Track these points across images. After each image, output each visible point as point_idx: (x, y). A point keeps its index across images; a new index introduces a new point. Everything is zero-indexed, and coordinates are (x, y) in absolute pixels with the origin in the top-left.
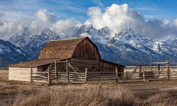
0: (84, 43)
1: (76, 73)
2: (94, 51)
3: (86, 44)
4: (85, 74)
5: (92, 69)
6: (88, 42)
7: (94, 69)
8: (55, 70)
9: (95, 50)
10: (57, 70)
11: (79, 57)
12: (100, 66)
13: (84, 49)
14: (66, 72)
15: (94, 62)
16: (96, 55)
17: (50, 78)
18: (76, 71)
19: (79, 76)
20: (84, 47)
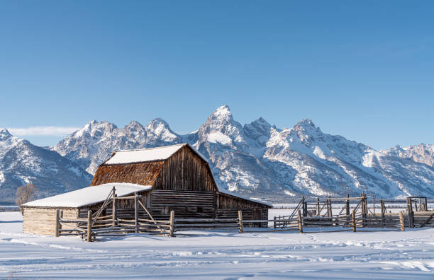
0: (181, 158)
1: (153, 221)
2: (202, 175)
3: (186, 159)
4: (169, 224)
5: (198, 211)
6: (190, 155)
7: (202, 212)
8: (113, 215)
9: (205, 170)
10: (116, 214)
11: (169, 187)
12: (215, 206)
13: (181, 171)
14: (134, 219)
15: (202, 197)
16: (207, 183)
17: (91, 231)
18: (153, 217)
19: (158, 227)
20: (181, 166)
